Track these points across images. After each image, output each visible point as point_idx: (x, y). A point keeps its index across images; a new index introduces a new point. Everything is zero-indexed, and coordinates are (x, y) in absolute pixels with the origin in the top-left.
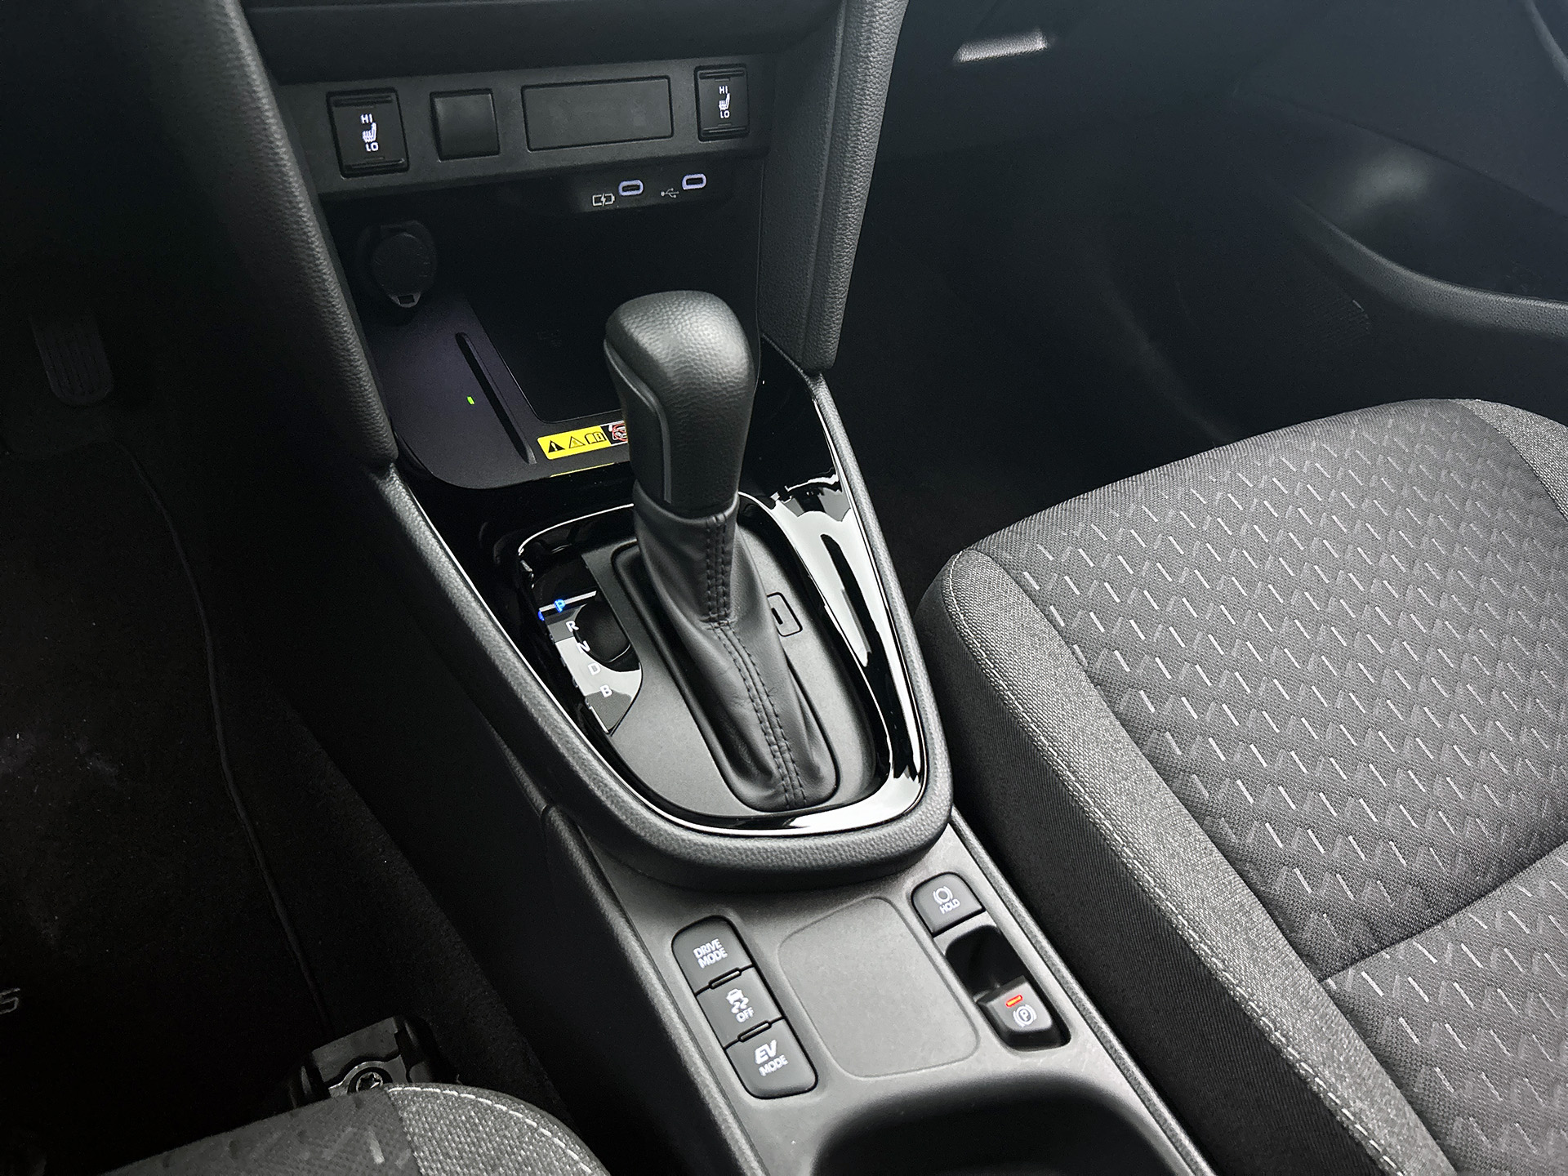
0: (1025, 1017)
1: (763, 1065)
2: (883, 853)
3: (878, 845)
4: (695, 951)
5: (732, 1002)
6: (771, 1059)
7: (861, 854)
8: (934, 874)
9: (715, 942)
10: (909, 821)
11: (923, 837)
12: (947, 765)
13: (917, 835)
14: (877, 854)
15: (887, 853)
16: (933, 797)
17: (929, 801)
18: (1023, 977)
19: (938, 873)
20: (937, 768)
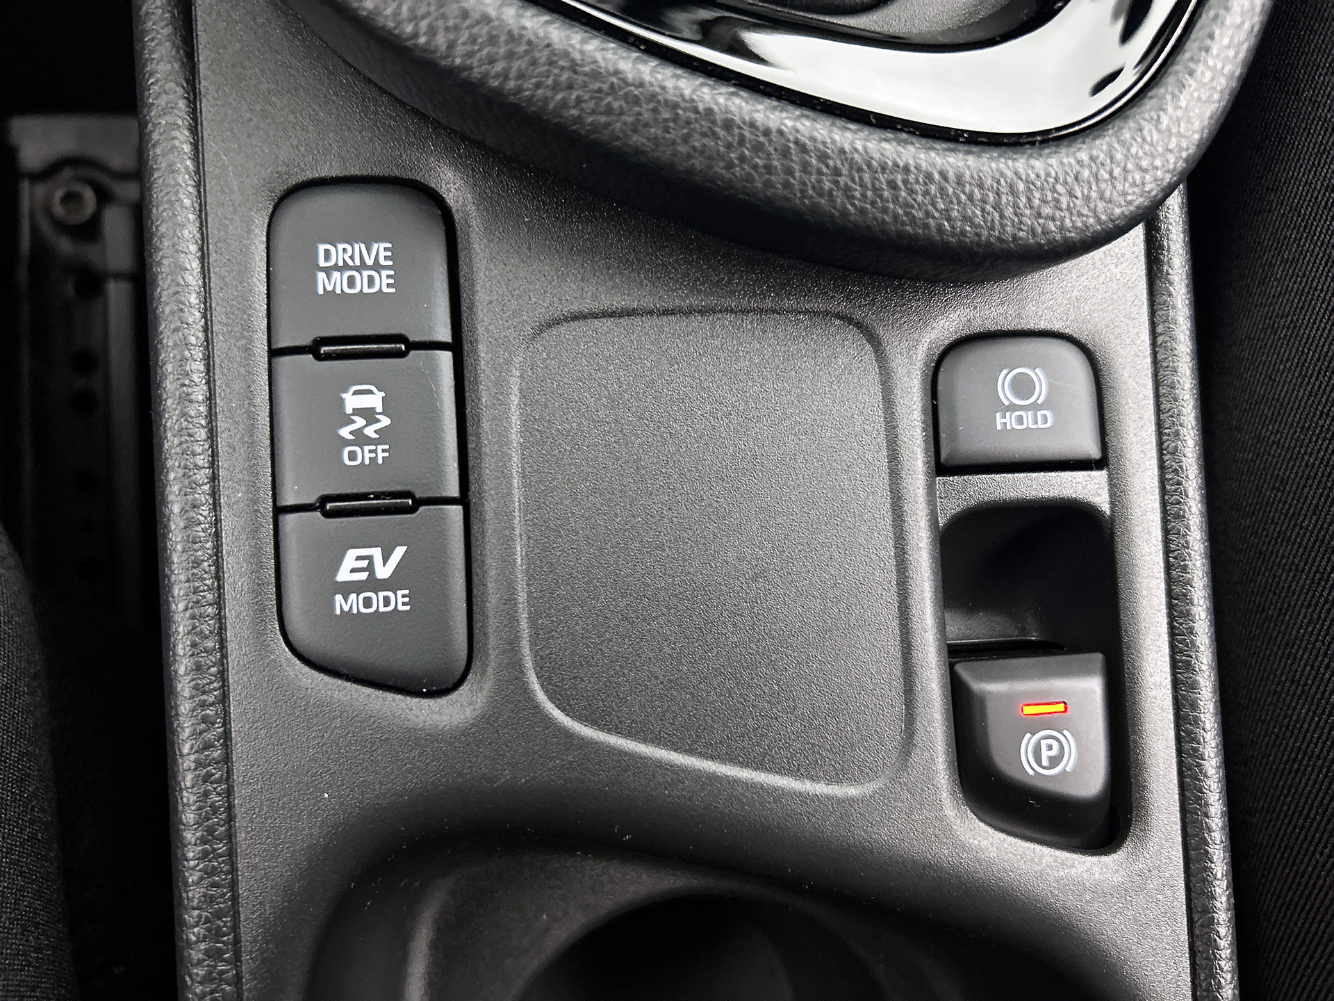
0: (1045, 754)
1: (348, 589)
2: (913, 220)
3: (911, 192)
4: (322, 248)
5: (349, 411)
6: (374, 584)
7: (851, 198)
8: (1032, 325)
9: (381, 249)
10: (1038, 164)
11: (1052, 226)
12: (1242, 56)
13: (1039, 215)
14: (896, 217)
15: (926, 226)
16: (1147, 126)
17: (1126, 135)
18: (1098, 658)
19: (1043, 325)
20: (1207, 50)
